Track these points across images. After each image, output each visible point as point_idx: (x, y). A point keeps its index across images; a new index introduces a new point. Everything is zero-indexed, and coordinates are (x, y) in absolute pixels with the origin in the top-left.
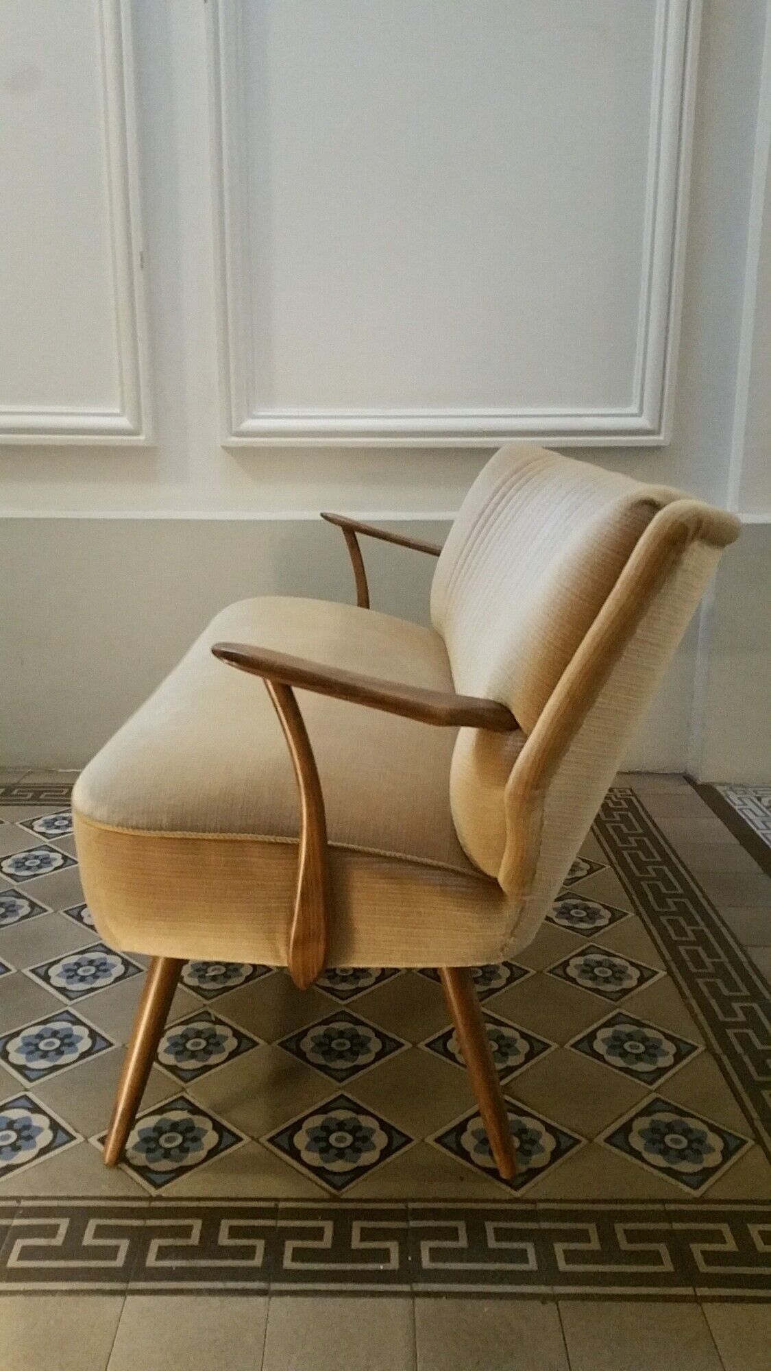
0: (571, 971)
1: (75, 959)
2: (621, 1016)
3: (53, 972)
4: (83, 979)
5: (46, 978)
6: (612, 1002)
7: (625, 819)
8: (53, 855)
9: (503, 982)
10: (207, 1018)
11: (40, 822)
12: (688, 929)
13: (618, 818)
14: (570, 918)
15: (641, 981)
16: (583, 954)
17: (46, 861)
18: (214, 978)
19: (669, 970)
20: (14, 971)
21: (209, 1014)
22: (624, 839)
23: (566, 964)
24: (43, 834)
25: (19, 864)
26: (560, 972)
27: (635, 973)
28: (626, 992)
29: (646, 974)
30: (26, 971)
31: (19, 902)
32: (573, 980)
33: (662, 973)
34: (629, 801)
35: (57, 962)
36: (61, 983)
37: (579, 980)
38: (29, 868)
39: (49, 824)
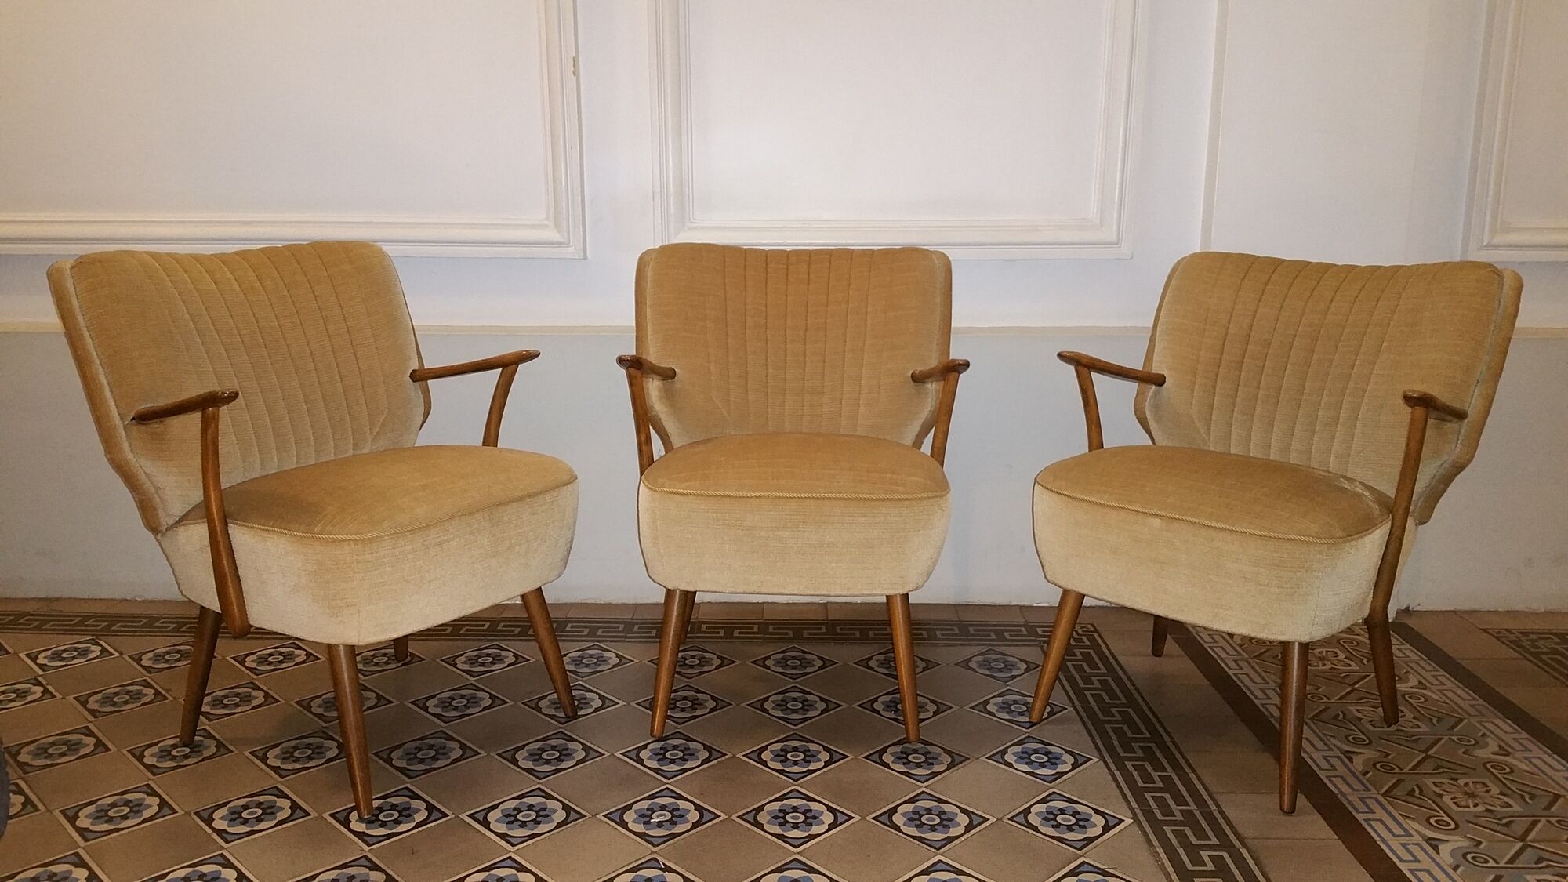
0: (1033, 819)
1: (515, 803)
2: (1086, 865)
3: (493, 816)
4: (523, 825)
5: (486, 824)
6: (1076, 851)
7: (1087, 658)
8: (480, 694)
9: (961, 830)
10: (656, 865)
11: (463, 659)
12: (1155, 775)
13: (1080, 657)
14: (1030, 763)
15: (1106, 828)
16: (1044, 801)
17: (473, 701)
18: (660, 825)
19: (1135, 817)
20: (452, 816)
21: (658, 861)
22: (1087, 679)
23: (1027, 811)
24: (466, 671)
25: (446, 704)
26: (1021, 819)
27: (1099, 821)
28: (1091, 840)
29: (1112, 822)
30: (464, 816)
31: (450, 744)
32: (1035, 829)
33: (1128, 821)
34: (1091, 638)
35: (496, 807)
36: (502, 828)
37: (1041, 828)
38: (456, 709)
39: (474, 661)
